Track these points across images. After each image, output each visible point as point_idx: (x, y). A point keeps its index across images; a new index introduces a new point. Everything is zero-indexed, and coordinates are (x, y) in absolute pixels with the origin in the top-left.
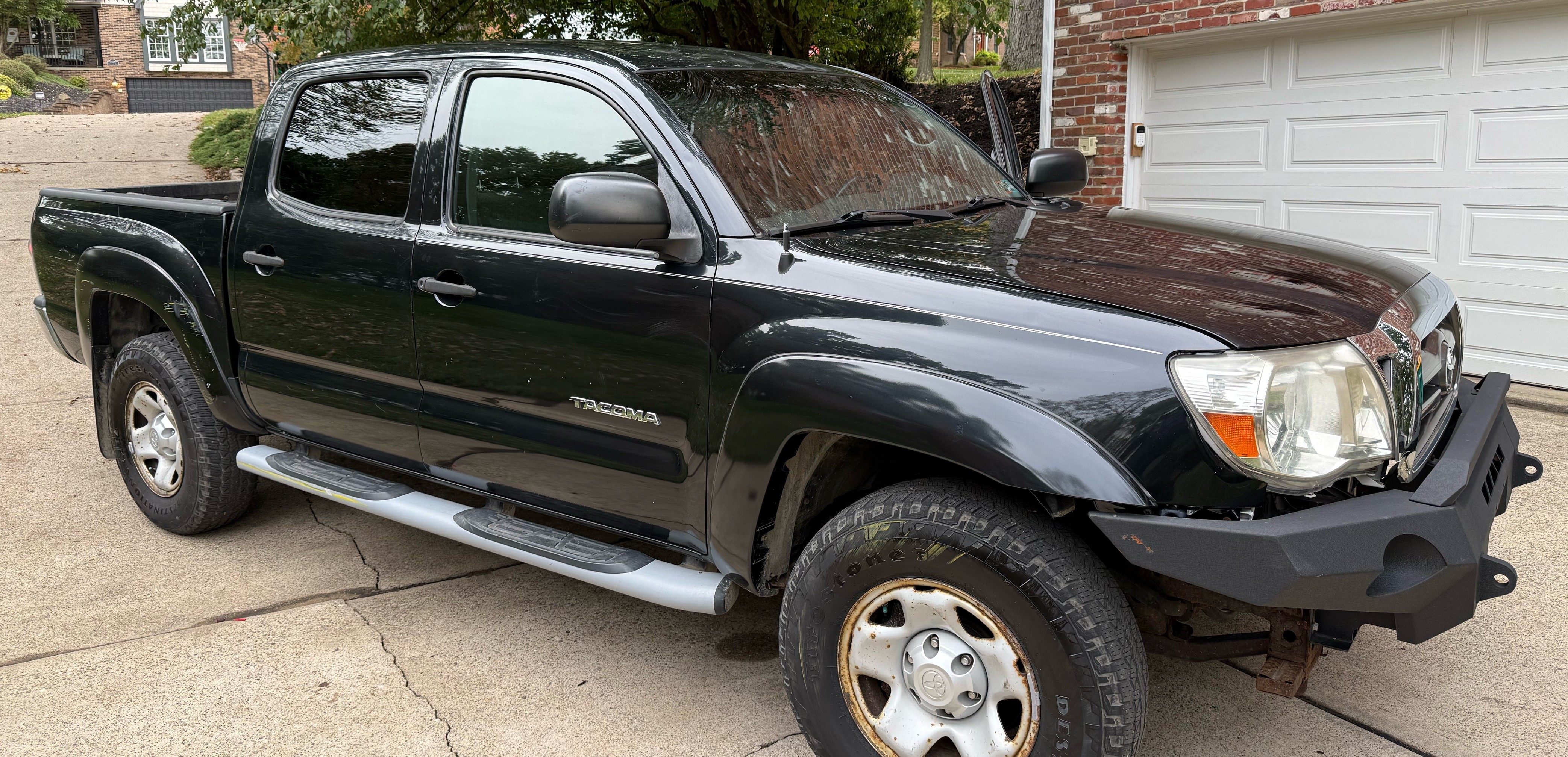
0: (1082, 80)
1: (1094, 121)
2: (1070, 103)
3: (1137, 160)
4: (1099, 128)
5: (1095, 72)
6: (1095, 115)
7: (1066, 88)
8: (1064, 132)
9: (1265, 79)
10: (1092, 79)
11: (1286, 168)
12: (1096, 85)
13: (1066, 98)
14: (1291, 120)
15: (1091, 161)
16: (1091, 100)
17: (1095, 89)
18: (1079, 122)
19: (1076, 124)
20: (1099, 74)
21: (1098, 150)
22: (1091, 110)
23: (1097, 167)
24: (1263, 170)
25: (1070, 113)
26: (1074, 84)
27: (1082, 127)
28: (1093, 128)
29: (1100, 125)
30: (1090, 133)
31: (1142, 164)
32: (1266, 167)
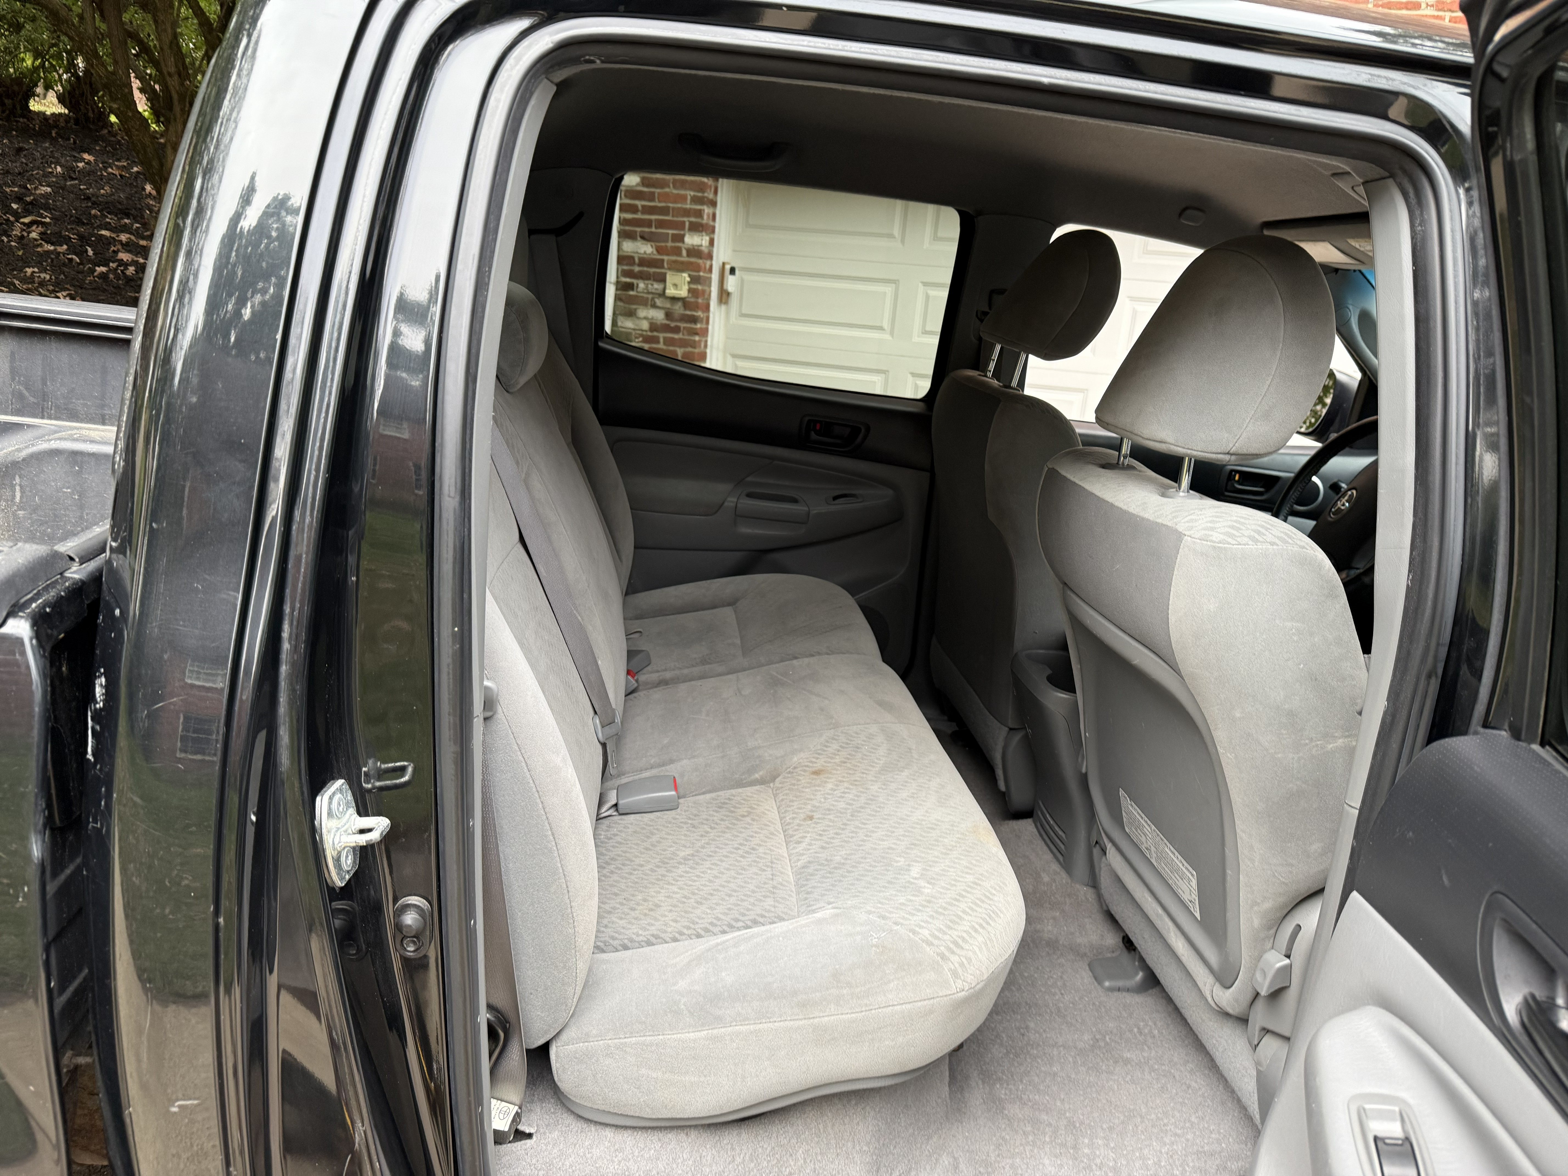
0: (665, 197)
1: (684, 253)
2: (649, 223)
3: (723, 307)
4: (691, 263)
5: (686, 189)
6: (686, 246)
7: (639, 203)
8: (637, 260)
9: (896, 232)
10: (683, 198)
11: (916, 339)
12: (688, 206)
13: (639, 216)
14: (925, 284)
15: (680, 304)
16: (680, 226)
17: (687, 213)
18: (659, 250)
19: (655, 252)
20: (692, 193)
21: (690, 291)
22: (681, 239)
23: (688, 313)
24: (887, 337)
25: (646, 236)
26: (653, 200)
27: (666, 258)
28: (682, 263)
29: (693, 260)
30: (679, 267)
31: (728, 313)
32: (892, 334)
